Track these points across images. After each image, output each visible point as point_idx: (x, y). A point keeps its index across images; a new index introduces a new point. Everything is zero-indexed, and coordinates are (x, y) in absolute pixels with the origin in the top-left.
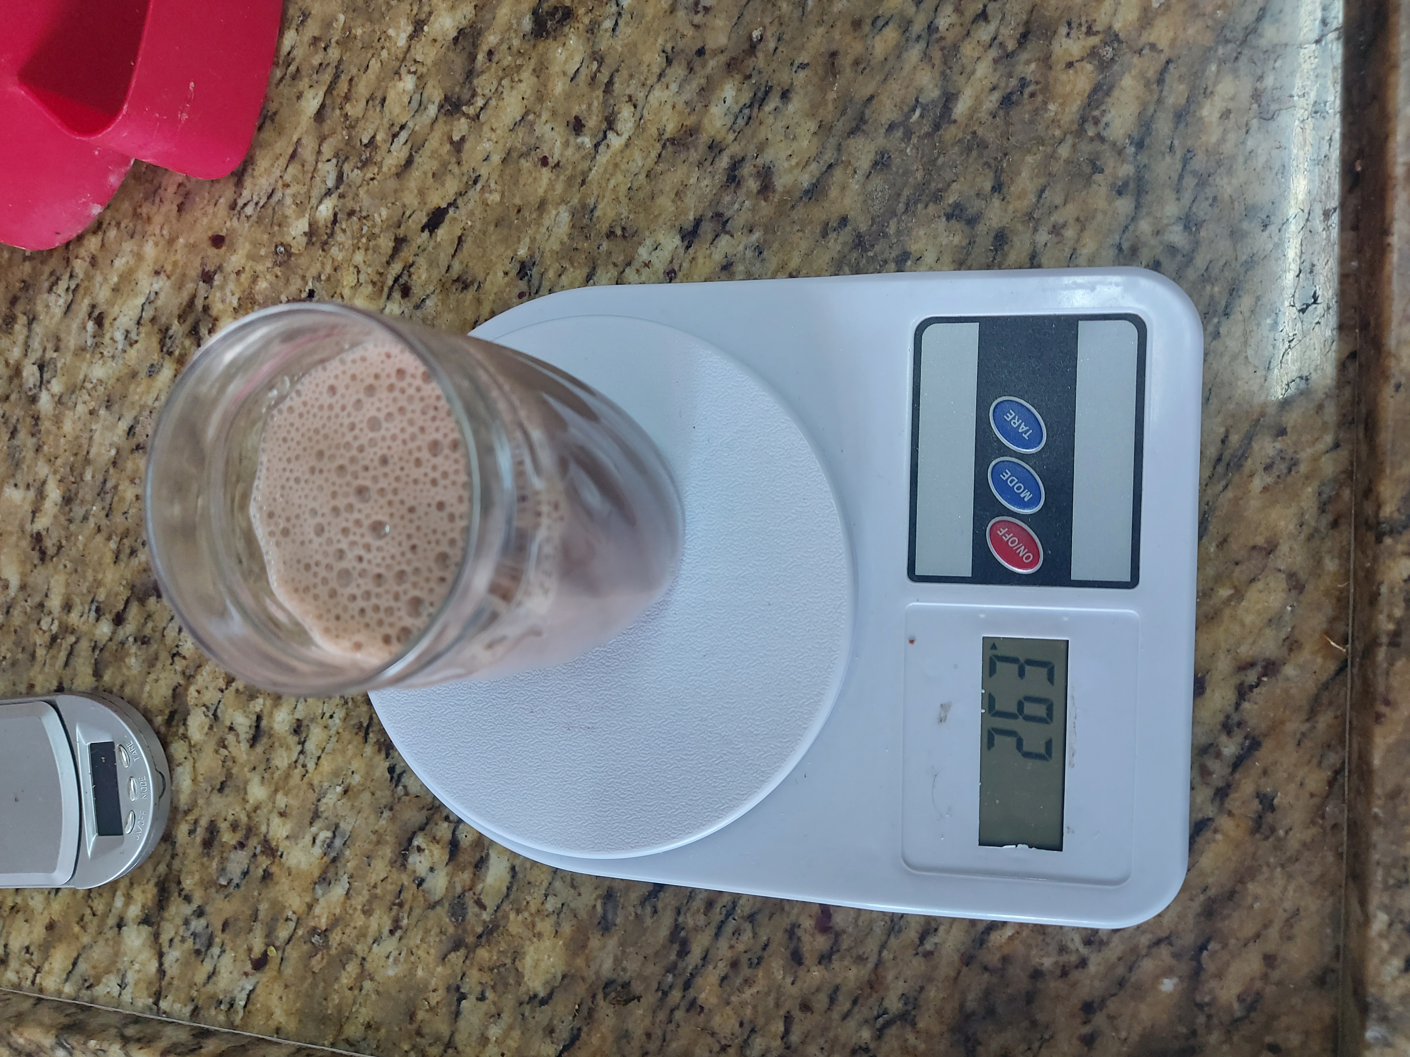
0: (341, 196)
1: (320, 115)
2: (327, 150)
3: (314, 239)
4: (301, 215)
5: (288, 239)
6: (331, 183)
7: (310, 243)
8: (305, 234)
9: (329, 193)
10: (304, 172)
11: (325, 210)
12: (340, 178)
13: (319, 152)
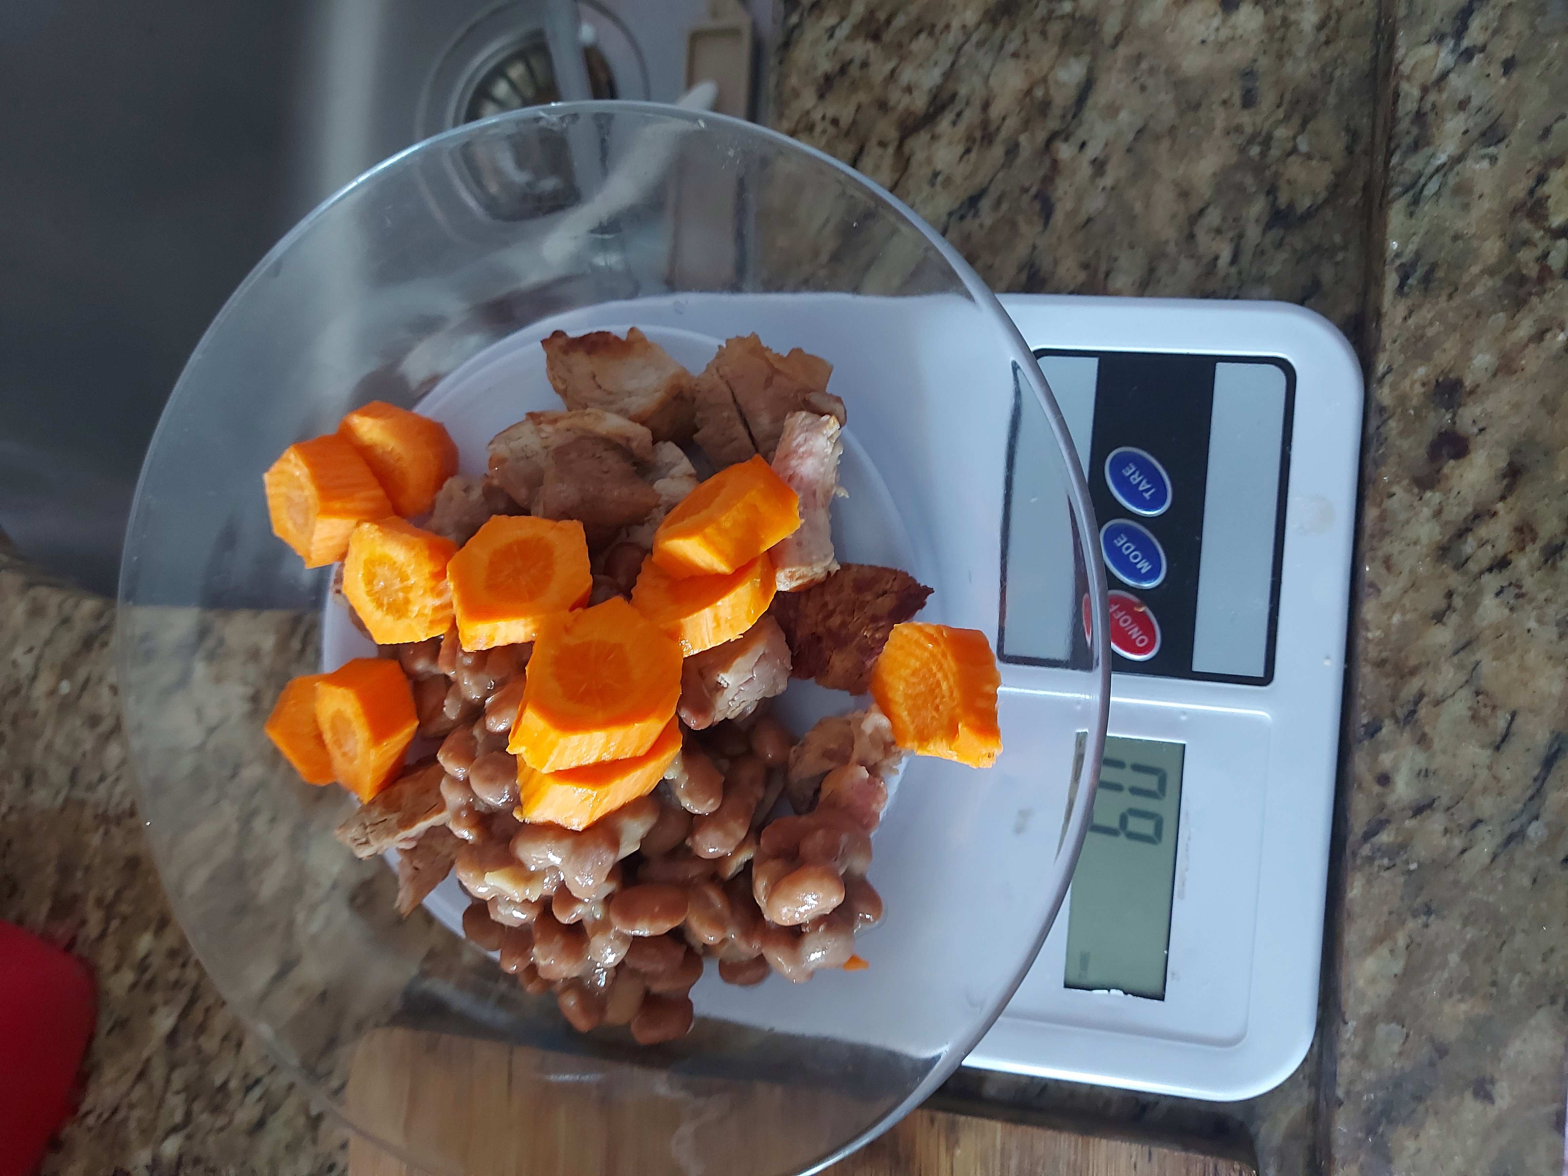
0: (189, 1137)
1: (172, 1037)
2: (178, 1079)
4: (145, 1143)
6: (178, 1117)
8: (148, 1167)
9: (175, 1130)
10: (151, 1098)
11: (171, 1147)
12: (188, 1116)
13: (168, 1081)
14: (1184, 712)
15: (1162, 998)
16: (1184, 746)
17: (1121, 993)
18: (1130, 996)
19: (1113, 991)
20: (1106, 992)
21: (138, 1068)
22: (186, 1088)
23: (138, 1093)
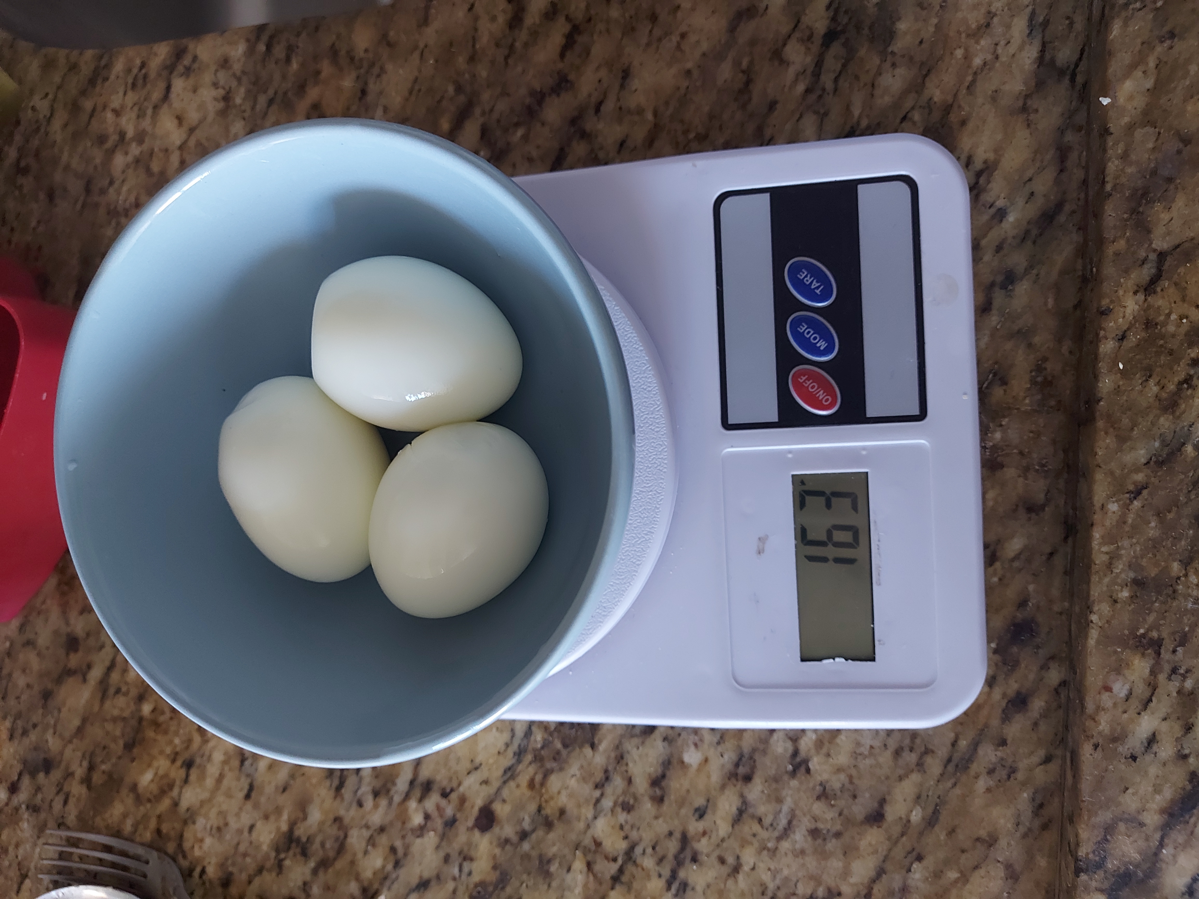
14: (864, 448)
15: (873, 659)
16: (867, 473)
17: (843, 660)
18: (850, 661)
19: (837, 660)
20: (831, 660)
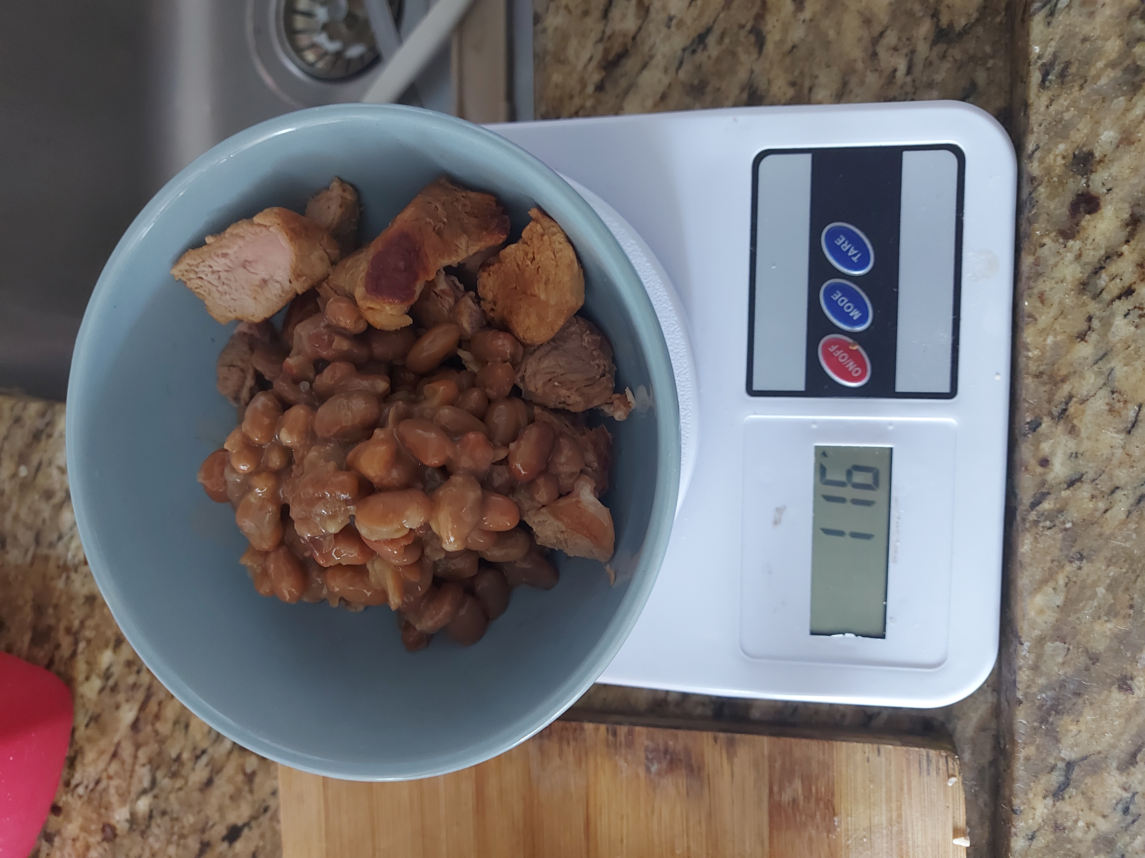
0: (155, 797)
1: (135, 726)
2: (143, 755)
3: (135, 827)
4: (123, 803)
5: (113, 822)
6: (146, 784)
7: (131, 829)
8: (127, 821)
9: (145, 792)
10: (124, 770)
11: (143, 805)
12: (154, 782)
13: (135, 757)
21: (112, 749)
22: (150, 761)
23: (114, 767)
